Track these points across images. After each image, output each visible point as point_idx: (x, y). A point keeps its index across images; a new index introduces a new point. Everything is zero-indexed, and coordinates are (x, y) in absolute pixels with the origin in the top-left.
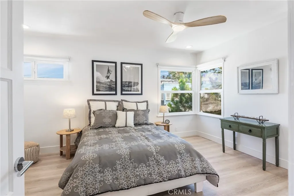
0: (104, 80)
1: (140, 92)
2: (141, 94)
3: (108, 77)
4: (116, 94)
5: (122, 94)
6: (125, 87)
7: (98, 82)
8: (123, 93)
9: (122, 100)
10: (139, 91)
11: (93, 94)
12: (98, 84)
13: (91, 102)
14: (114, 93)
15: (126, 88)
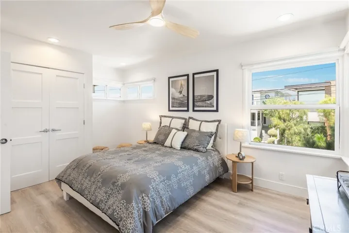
0: (178, 95)
1: (215, 108)
2: (217, 111)
3: (181, 92)
4: (188, 110)
5: (194, 111)
6: (197, 102)
7: (173, 98)
8: (196, 109)
9: (190, 118)
10: (213, 106)
11: (169, 110)
12: (173, 101)
13: (162, 118)
14: (186, 109)
15: (199, 103)
